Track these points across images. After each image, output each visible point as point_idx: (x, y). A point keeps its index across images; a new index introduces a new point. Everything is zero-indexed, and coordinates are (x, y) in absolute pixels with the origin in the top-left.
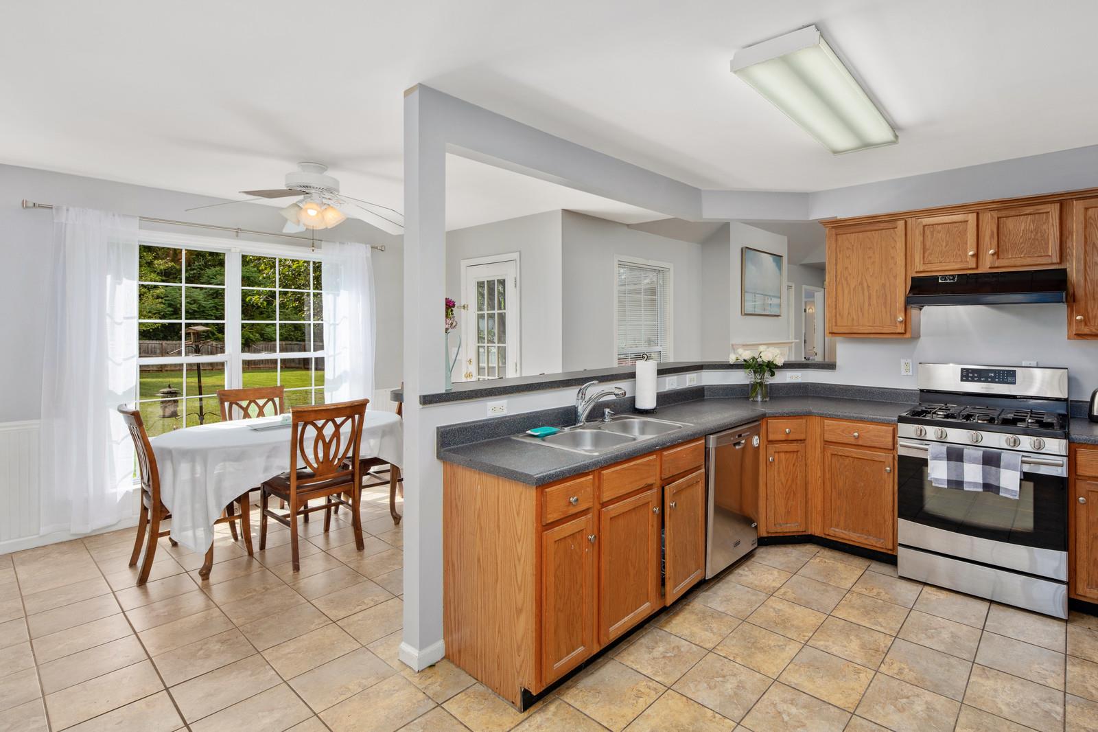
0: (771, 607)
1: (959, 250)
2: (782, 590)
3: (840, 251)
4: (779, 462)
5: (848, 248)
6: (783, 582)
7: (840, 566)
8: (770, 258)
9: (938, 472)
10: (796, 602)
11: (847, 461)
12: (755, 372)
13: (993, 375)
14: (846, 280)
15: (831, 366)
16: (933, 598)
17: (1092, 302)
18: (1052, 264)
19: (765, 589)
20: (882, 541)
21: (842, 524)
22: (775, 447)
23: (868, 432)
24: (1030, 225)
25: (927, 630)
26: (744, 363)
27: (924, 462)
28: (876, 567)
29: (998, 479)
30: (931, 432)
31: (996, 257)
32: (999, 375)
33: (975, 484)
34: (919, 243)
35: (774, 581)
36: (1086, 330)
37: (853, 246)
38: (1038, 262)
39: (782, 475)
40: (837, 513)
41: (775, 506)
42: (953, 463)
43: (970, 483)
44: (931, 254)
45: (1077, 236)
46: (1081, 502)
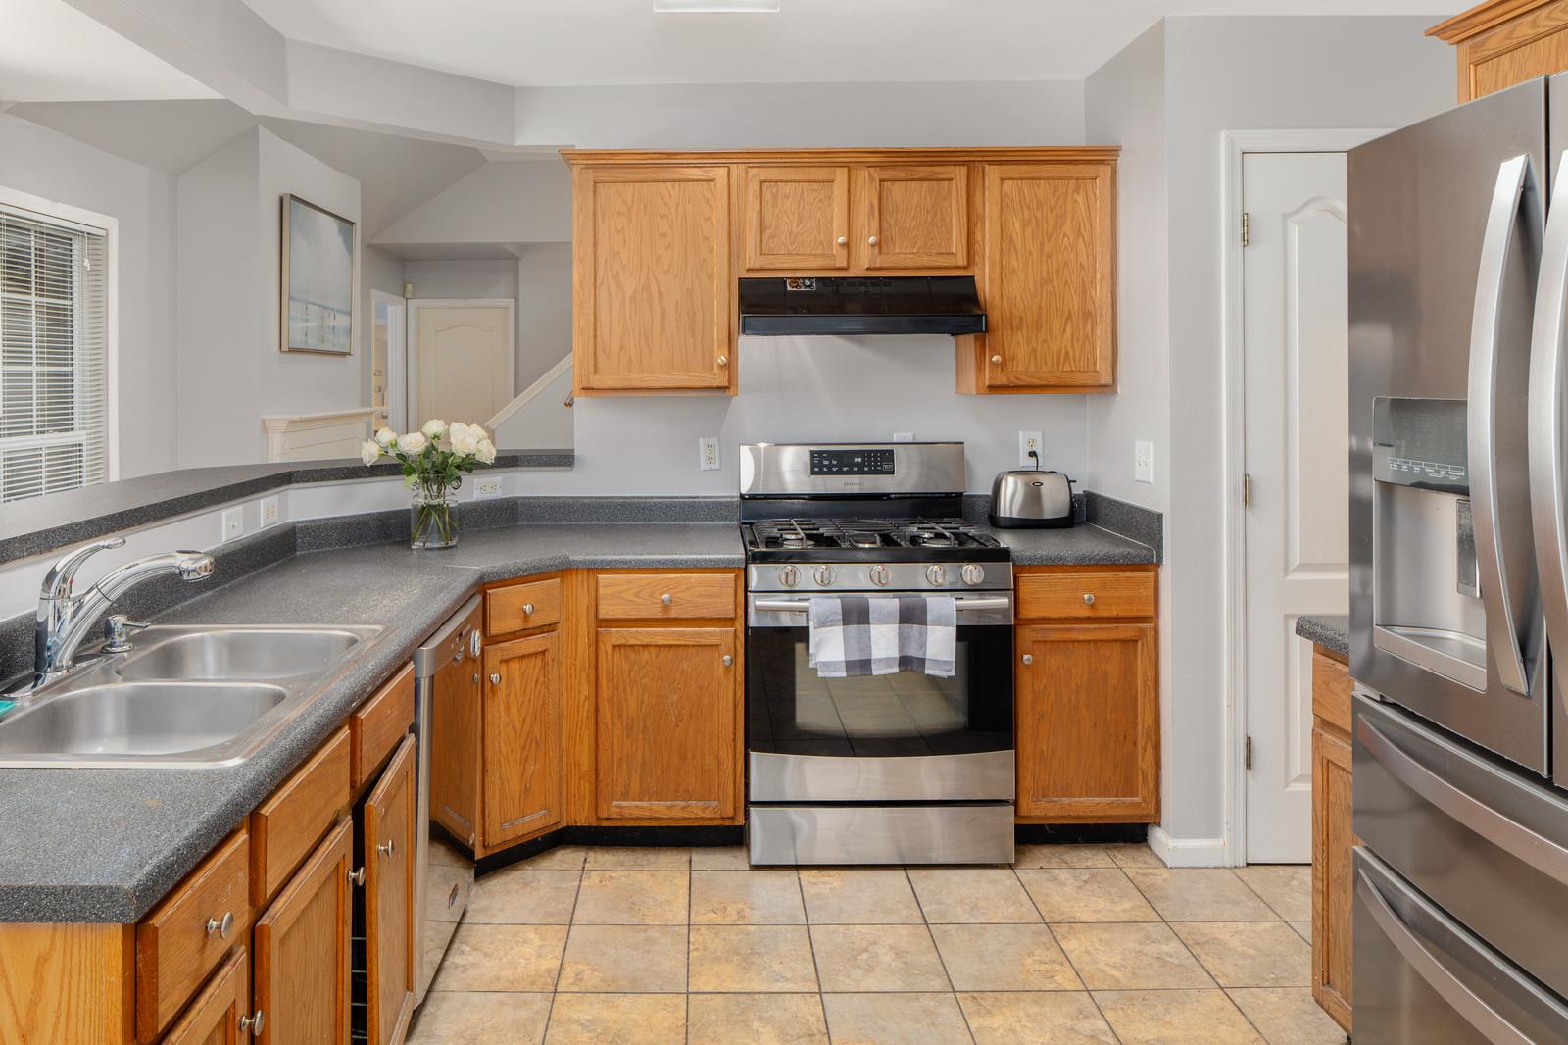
0: (571, 1021)
1: (820, 233)
2: (570, 972)
3: (603, 218)
4: (510, 682)
5: (619, 213)
6: (559, 952)
7: (642, 877)
8: (331, 225)
9: (828, 650)
10: (611, 991)
11: (645, 655)
12: (426, 481)
13: (860, 460)
14: (616, 277)
15: (564, 459)
16: (826, 890)
17: (1010, 332)
18: (958, 267)
19: (533, 983)
20: (715, 803)
21: (635, 787)
22: (502, 649)
23: (688, 589)
24: (926, 199)
25: (855, 958)
26: (398, 461)
27: (802, 634)
28: (708, 860)
29: (923, 646)
30: (808, 575)
31: (877, 250)
32: (870, 461)
33: (887, 661)
34: (754, 214)
35: (539, 956)
36: (1002, 380)
37: (629, 209)
38: (937, 264)
39: (514, 710)
40: (625, 767)
41: (502, 784)
42: (853, 628)
43: (880, 660)
44: (772, 237)
45: (990, 223)
46: (1026, 662)
